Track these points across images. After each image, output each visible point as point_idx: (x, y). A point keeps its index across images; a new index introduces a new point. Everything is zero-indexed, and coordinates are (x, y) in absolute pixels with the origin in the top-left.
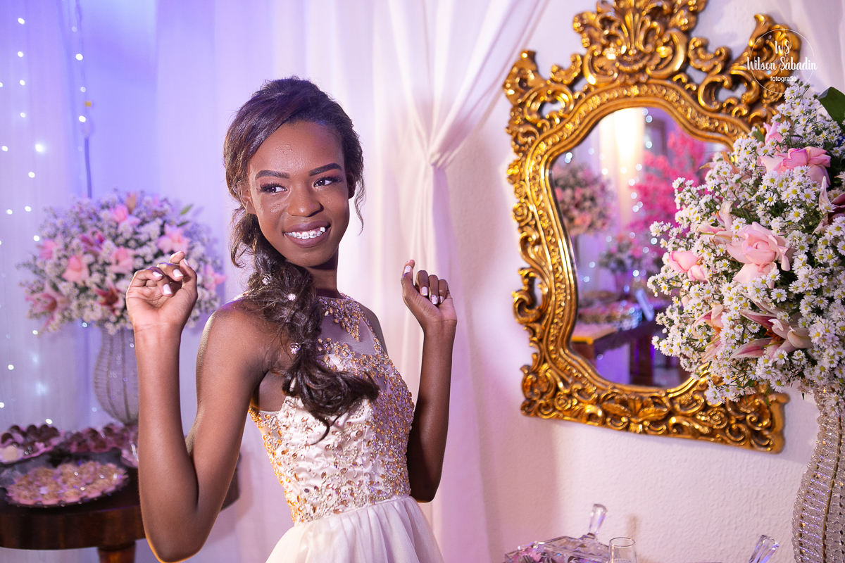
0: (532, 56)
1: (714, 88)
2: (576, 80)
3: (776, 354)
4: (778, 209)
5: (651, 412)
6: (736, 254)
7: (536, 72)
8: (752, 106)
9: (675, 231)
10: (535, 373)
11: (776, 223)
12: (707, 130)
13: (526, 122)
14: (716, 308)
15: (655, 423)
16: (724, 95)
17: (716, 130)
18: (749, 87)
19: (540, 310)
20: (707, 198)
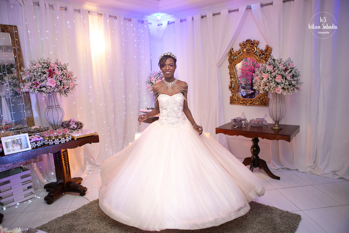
0: (232, 49)
1: (260, 55)
2: (240, 53)
3: (267, 87)
4: (268, 72)
5: (250, 102)
6: (263, 77)
7: (233, 51)
8: (265, 58)
9: (256, 75)
10: (232, 97)
11: (267, 73)
12: (259, 61)
13: (232, 59)
14: (261, 83)
15: (251, 104)
16: (261, 56)
17: (260, 61)
18: (265, 55)
19: (233, 88)
20: (260, 71)
